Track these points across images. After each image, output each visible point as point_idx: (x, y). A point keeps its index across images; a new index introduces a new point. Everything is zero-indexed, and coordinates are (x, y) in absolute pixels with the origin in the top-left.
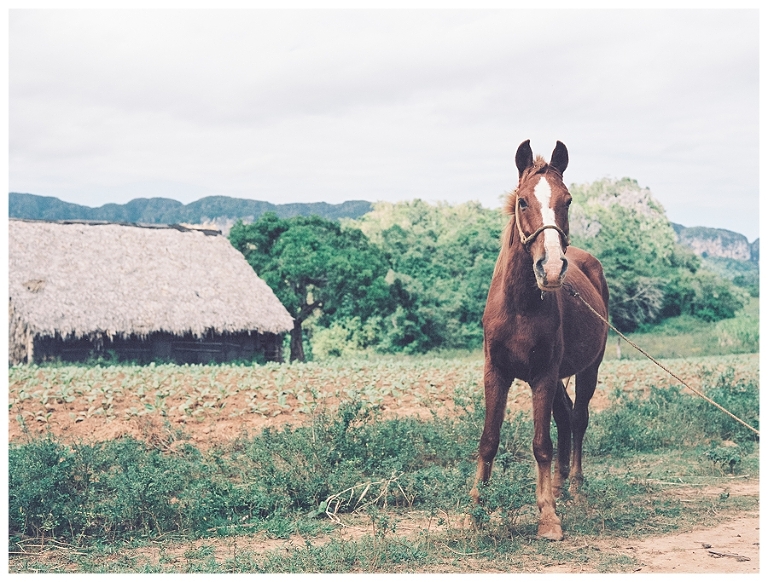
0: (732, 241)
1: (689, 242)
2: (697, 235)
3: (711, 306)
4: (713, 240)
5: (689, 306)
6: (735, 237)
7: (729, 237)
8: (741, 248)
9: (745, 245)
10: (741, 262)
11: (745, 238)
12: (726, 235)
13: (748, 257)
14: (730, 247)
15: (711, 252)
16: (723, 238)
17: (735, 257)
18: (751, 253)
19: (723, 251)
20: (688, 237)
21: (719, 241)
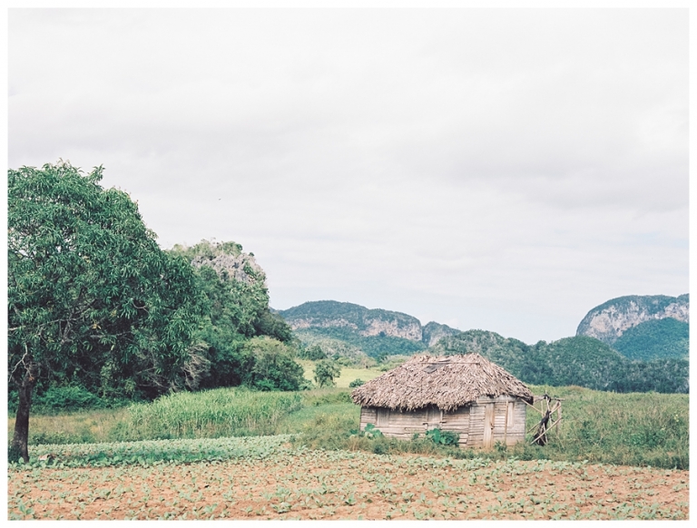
0: (407, 324)
1: (369, 322)
2: (377, 317)
3: (271, 377)
4: (390, 322)
5: (250, 375)
6: (410, 320)
7: (404, 320)
8: (415, 330)
9: (418, 328)
10: (414, 343)
11: (418, 322)
12: (402, 318)
13: (420, 338)
14: (404, 329)
15: (388, 332)
16: (398, 320)
17: (409, 338)
18: (423, 335)
19: (398, 332)
20: (369, 318)
21: (396, 323)
